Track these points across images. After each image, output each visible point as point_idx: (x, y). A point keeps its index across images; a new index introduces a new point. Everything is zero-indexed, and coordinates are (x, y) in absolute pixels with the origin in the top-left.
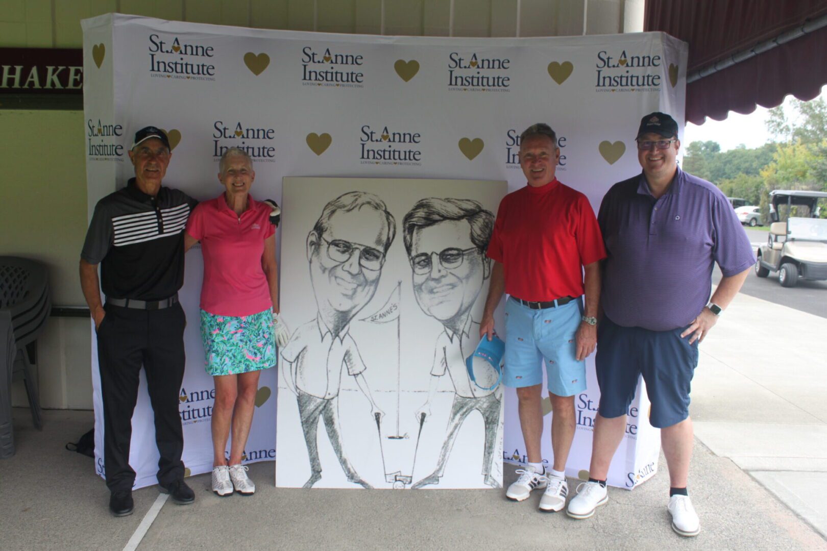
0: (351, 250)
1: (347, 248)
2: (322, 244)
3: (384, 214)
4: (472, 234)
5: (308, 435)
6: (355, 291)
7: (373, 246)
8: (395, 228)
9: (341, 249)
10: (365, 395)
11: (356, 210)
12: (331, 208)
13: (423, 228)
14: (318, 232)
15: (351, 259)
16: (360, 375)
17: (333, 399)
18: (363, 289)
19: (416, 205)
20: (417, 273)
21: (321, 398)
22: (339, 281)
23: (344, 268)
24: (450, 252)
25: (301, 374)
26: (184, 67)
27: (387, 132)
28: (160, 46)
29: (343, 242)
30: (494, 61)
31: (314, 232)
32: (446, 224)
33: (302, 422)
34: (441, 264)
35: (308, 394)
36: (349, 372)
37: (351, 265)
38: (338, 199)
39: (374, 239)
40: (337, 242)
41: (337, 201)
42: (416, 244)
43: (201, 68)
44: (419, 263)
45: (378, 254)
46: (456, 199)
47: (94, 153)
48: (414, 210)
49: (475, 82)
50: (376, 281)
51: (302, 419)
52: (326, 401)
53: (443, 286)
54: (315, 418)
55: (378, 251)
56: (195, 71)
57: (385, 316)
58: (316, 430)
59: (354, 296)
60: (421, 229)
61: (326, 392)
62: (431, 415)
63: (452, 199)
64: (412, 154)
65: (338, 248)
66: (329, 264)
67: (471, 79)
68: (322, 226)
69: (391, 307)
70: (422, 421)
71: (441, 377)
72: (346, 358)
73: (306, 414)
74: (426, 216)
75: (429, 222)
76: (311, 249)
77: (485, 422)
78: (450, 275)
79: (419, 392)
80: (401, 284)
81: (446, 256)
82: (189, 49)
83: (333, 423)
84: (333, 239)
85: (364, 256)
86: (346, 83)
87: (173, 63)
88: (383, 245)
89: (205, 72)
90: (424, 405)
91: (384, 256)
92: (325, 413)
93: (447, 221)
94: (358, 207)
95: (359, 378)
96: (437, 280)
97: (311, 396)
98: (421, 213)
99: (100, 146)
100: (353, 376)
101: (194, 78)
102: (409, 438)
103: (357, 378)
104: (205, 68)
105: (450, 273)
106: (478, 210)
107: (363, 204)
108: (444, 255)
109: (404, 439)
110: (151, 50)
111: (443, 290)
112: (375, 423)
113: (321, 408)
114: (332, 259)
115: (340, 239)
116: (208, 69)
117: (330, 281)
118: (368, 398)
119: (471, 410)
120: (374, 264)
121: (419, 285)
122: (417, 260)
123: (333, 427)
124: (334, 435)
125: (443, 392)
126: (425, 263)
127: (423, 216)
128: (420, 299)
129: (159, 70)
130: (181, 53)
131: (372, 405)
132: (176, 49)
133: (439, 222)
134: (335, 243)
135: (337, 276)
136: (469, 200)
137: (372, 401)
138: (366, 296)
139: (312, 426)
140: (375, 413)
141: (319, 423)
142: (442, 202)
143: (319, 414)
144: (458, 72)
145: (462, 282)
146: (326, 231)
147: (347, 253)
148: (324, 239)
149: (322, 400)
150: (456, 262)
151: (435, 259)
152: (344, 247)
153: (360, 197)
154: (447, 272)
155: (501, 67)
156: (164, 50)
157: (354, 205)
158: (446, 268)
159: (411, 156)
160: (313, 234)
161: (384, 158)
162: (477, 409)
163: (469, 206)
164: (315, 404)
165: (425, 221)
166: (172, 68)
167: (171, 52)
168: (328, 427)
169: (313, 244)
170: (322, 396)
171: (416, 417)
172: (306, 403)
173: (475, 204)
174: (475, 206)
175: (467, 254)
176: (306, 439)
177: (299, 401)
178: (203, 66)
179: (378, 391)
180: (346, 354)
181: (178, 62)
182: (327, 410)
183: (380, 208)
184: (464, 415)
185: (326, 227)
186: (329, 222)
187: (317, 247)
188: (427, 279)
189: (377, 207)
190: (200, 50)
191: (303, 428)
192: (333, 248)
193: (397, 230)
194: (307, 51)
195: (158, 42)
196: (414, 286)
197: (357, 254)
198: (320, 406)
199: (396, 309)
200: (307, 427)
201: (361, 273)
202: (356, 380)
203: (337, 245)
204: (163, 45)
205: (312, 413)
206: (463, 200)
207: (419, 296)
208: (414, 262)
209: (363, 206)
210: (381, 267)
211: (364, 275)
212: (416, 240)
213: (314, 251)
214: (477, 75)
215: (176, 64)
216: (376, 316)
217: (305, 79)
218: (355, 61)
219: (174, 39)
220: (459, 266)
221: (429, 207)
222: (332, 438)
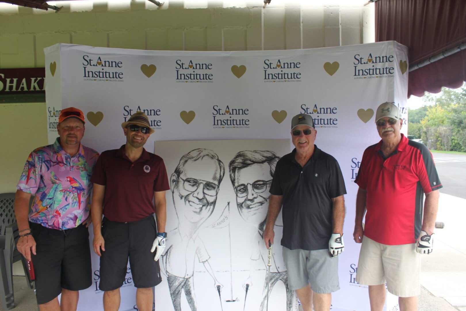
0: (198, 184)
1: (195, 183)
2: (180, 181)
3: (217, 161)
4: (271, 171)
5: (175, 302)
6: (201, 209)
7: (211, 181)
8: (224, 170)
9: (192, 184)
10: (210, 274)
11: (200, 159)
12: (185, 159)
13: (241, 169)
14: (177, 174)
15: (198, 190)
16: (207, 262)
17: (190, 278)
18: (206, 208)
19: (236, 155)
20: (239, 196)
21: (182, 278)
22: (191, 203)
23: (194, 195)
24: (259, 183)
25: (169, 263)
26: (104, 74)
27: (229, 109)
28: (89, 62)
29: (193, 179)
30: (291, 63)
31: (175, 174)
32: (255, 166)
33: (171, 294)
34: (253, 190)
35: (174, 276)
36: (199, 261)
37: (198, 193)
38: (189, 153)
39: (212, 176)
40: (189, 180)
41: (188, 154)
42: (237, 179)
43: (115, 74)
44: (240, 190)
45: (214, 186)
46: (260, 151)
47: (52, 127)
48: (235, 158)
49: (280, 77)
50: (214, 203)
51: (171, 292)
52: (186, 279)
53: (255, 204)
54: (179, 291)
55: (214, 184)
56: (111, 76)
57: (221, 224)
58: (180, 299)
59: (201, 212)
60: (240, 170)
61: (186, 274)
62: (252, 285)
63: (258, 151)
64: (244, 121)
65: (190, 183)
66: (185, 193)
67: (278, 75)
68: (180, 170)
69: (224, 218)
70: (247, 289)
71: (257, 260)
72: (197, 252)
73: (173, 288)
74: (243, 162)
75: (245, 165)
76: (173, 185)
77: (286, 288)
78: (259, 197)
79: (244, 271)
80: (230, 204)
81: (256, 185)
82: (107, 63)
83: (190, 294)
84: (187, 178)
85: (206, 187)
86: (203, 80)
87: (97, 72)
88: (217, 180)
89: (117, 77)
90: (248, 279)
91: (218, 187)
92: (185, 287)
93: (256, 164)
94: (201, 158)
95: (206, 263)
96: (252, 200)
97: (176, 276)
98: (240, 160)
99: (54, 123)
100: (202, 263)
101: (110, 80)
102: (239, 301)
103: (204, 264)
104: (117, 74)
105: (260, 196)
106: (274, 157)
107: (204, 156)
108: (255, 185)
109: (236, 301)
110: (84, 64)
111: (255, 206)
112: (217, 292)
113: (183, 284)
114: (186, 190)
115: (190, 177)
116: (119, 74)
117: (185, 204)
118: (212, 276)
119: (277, 281)
120: (213, 192)
121: (240, 204)
122: (239, 188)
123: (191, 296)
124: (191, 301)
125: (259, 270)
126: (244, 190)
127: (241, 162)
128: (242, 212)
129: (89, 76)
130: (102, 66)
131: (215, 281)
132: (99, 64)
133: (251, 165)
134: (188, 180)
135: (190, 200)
136: (268, 151)
137: (215, 279)
138: (208, 212)
139: (177, 296)
140: (217, 286)
141: (182, 294)
142: (252, 153)
143: (182, 288)
144: (269, 71)
145: (267, 201)
146: (182, 173)
147: (195, 186)
148: (181, 178)
149: (183, 279)
150: (262, 189)
151: (250, 188)
152: (193, 182)
153: (202, 152)
154: (257, 195)
155: (295, 67)
156: (92, 64)
157: (199, 157)
158: (256, 193)
159: (244, 123)
160: (174, 175)
161: (227, 125)
162: (281, 280)
163: (269, 155)
164: (179, 282)
165: (243, 164)
166: (97, 75)
167: (96, 65)
168: (188, 296)
169: (174, 182)
170: (183, 276)
171: (243, 287)
172: (173, 281)
173: (272, 153)
174: (272, 154)
175: (269, 183)
176: (174, 305)
177: (168, 280)
178: (116, 73)
179: (218, 271)
180: (197, 249)
181: (100, 71)
182: (187, 285)
183: (214, 158)
184: (273, 284)
185: (182, 171)
186: (183, 168)
187: (177, 183)
188: (245, 200)
189: (213, 157)
190: (114, 64)
191: (172, 298)
192: (187, 184)
193: (225, 171)
194: (178, 62)
195: (88, 59)
196: (238, 205)
197: (201, 186)
198: (182, 283)
199: (227, 219)
200: (174, 297)
201: (204, 198)
202: (204, 265)
203: (189, 181)
204: (91, 61)
205: (177, 288)
206: (264, 151)
207: (241, 210)
208: (237, 190)
209: (204, 157)
210: (217, 194)
211: (206, 199)
212: (238, 176)
213: (175, 186)
214: (281, 73)
215: (99, 72)
216: (215, 224)
217: (178, 79)
218: (207, 67)
219: (98, 58)
220: (264, 191)
221: (244, 156)
222: (190, 303)
